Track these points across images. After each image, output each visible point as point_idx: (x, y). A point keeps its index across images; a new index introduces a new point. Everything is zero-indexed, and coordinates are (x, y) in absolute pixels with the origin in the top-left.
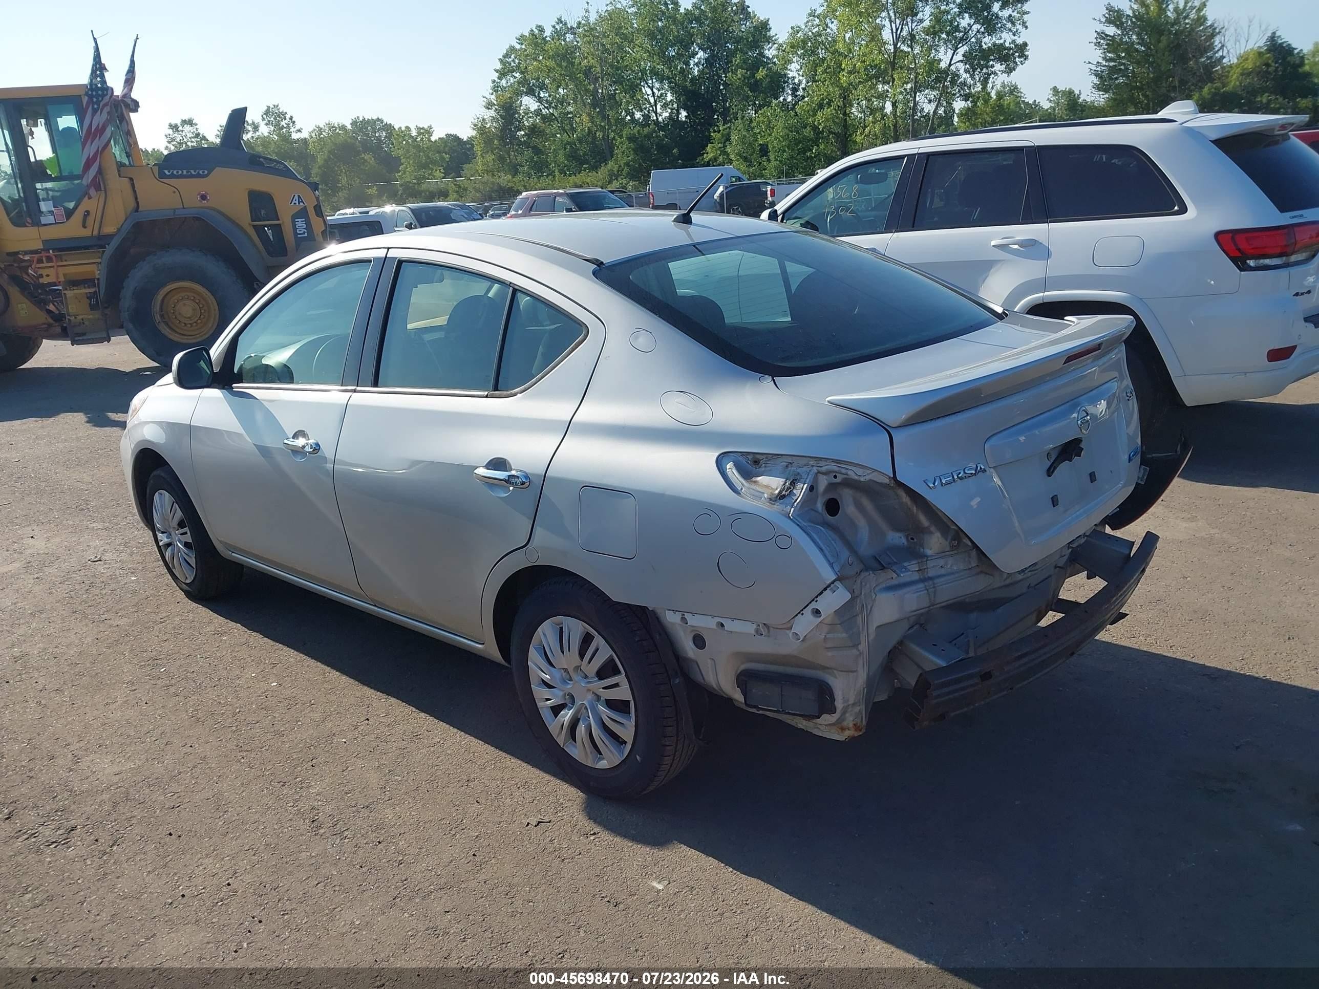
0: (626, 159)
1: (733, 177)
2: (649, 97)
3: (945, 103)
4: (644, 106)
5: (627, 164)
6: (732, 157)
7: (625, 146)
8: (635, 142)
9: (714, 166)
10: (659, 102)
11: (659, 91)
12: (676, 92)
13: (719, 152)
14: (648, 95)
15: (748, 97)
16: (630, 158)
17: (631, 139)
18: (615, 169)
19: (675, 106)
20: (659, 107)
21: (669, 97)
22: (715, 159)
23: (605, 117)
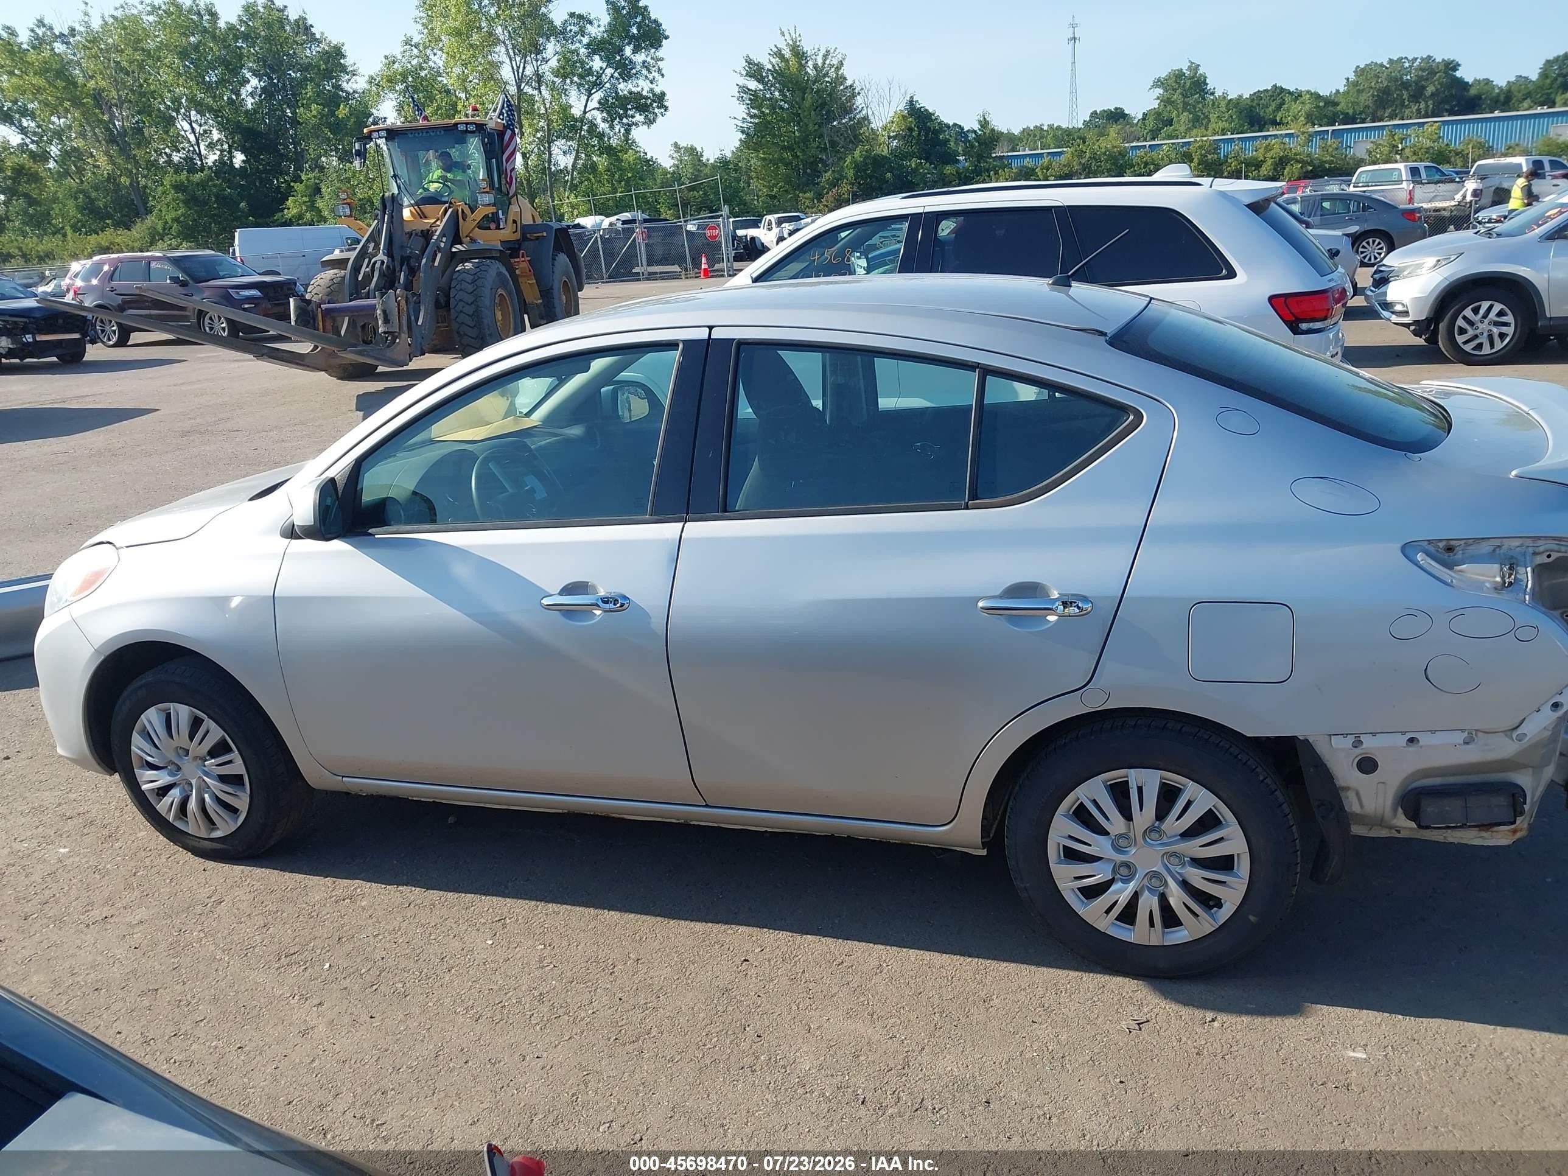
0: (173, 214)
1: (349, 238)
2: (187, 133)
3: (583, 155)
4: (182, 146)
5: (176, 220)
6: (326, 213)
7: (169, 197)
8: (184, 191)
9: (299, 225)
10: (202, 140)
11: (201, 125)
12: (225, 129)
13: (304, 208)
14: (185, 131)
15: (329, 140)
16: (180, 212)
17: (178, 187)
18: (159, 227)
19: (226, 146)
20: (202, 147)
21: (216, 135)
22: (300, 216)
23: (130, 158)
